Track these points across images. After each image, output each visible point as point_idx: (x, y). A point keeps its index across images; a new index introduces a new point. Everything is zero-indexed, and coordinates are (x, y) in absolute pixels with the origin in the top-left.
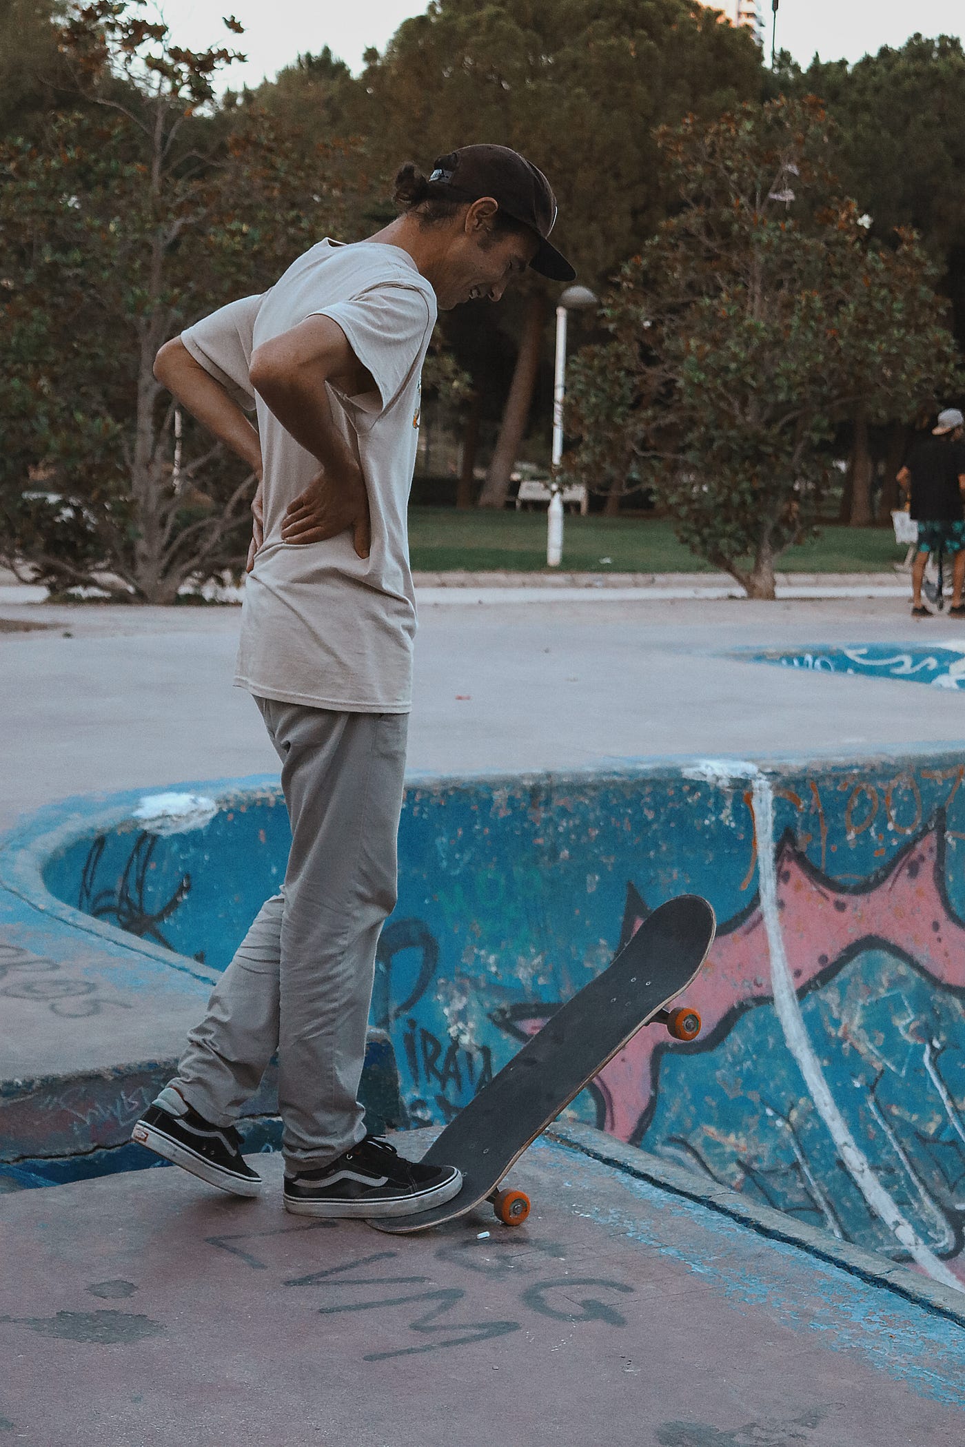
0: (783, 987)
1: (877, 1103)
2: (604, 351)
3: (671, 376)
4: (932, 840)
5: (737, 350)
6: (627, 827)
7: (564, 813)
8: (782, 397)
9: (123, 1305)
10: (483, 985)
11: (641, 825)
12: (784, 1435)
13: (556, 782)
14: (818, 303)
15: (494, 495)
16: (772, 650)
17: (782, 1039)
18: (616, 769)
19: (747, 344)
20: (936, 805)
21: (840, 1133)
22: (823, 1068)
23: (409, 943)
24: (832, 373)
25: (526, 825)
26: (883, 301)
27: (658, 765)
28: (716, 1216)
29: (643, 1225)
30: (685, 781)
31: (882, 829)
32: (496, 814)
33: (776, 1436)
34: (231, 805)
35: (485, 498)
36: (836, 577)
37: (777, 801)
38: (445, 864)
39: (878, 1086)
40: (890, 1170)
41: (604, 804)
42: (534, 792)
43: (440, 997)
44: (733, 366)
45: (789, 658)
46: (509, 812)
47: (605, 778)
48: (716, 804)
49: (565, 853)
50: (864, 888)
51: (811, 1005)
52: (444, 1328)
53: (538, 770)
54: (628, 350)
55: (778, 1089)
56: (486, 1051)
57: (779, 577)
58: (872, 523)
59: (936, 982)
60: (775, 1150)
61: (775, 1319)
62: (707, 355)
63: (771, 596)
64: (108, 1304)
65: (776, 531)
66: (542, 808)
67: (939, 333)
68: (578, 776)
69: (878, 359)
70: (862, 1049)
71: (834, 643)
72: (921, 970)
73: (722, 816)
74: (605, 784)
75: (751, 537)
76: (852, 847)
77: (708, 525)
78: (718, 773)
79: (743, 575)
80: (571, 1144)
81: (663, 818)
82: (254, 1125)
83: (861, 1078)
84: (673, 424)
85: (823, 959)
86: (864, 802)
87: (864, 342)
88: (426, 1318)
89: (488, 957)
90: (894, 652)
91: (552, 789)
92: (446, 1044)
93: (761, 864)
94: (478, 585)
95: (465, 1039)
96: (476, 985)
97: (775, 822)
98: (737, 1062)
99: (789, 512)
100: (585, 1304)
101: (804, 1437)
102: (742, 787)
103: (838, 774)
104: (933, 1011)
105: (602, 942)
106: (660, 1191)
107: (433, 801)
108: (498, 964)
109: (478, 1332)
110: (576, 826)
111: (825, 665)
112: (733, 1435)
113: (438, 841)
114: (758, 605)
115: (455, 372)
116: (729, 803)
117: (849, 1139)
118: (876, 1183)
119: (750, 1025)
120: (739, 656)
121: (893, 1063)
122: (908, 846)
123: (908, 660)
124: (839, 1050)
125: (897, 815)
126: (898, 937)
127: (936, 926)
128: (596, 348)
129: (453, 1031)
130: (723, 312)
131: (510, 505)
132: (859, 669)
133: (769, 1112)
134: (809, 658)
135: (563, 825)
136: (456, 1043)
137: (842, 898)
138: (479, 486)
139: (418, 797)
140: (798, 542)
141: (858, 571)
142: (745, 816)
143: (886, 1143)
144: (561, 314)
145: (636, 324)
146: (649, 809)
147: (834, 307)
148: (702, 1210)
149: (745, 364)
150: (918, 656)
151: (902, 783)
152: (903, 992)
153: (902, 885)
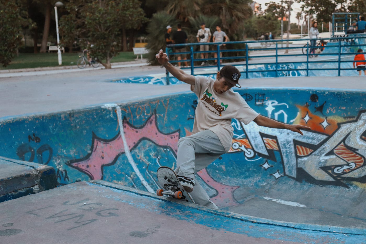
0: (127, 150)
1: (148, 171)
2: (68, 16)
3: (83, 21)
4: (154, 116)
5: (98, 15)
6: (91, 120)
7: (77, 118)
8: (108, 24)
9: (11, 227)
10: (63, 157)
11: (94, 119)
12: (154, 230)
13: (74, 112)
14: (114, 4)
15: (43, 50)
16: (114, 80)
17: (128, 161)
18: (87, 107)
19: (100, 13)
20: (154, 109)
21: (141, 178)
22: (137, 166)
23: (46, 150)
24: (118, 19)
25: (69, 121)
26: (128, 3)
27: (96, 106)
28: (131, 193)
29: (117, 197)
30: (102, 109)
31: (144, 115)
32: (62, 120)
33: (152, 231)
34: (2, 123)
35: (41, 51)
36: (122, 63)
37: (122, 112)
38: (52, 132)
39: (148, 168)
40: (152, 184)
41: (85, 115)
42: (70, 114)
43: (54, 161)
44: (97, 18)
45: (118, 81)
46: (65, 119)
47: (85, 110)
48: (109, 113)
49: (78, 127)
50: (141, 127)
51: (133, 153)
52: (82, 222)
53: (70, 109)
54: (73, 16)
55: (128, 171)
56: (65, 171)
57: (111, 64)
58: (128, 51)
59: (157, 145)
60: (129, 184)
61: (147, 210)
62: (91, 16)
63: (110, 68)
64: (8, 228)
65: (110, 54)
66: (72, 117)
67: (140, 9)
68: (79, 110)
69: (128, 15)
70: (144, 161)
71: (127, 77)
72: (154, 143)
73: (111, 115)
74: (85, 111)
75: (105, 56)
76: (138, 119)
77: (95, 53)
78: (109, 106)
79: (104, 64)
80: (98, 184)
81: (98, 117)
82: (26, 190)
83: (145, 166)
84: (85, 32)
85: (134, 143)
86: (139, 109)
87: (125, 12)
88: (78, 221)
89: (64, 151)
90: (139, 78)
91: (74, 113)
92: (56, 171)
93: (120, 125)
94: (43, 70)
95: (61, 169)
96: (62, 157)
97: (122, 116)
98: (119, 166)
99: (112, 50)
100: (109, 213)
101: (158, 230)
102: (114, 109)
103: (134, 104)
104: (157, 151)
105: (88, 145)
106: (119, 190)
107: (48, 118)
108: (66, 152)
109: (89, 222)
110: (80, 121)
111: (125, 82)
112: (144, 232)
113: (50, 127)
114: (108, 70)
115: (32, 22)
116: (112, 112)
117: (143, 179)
118: (150, 187)
119: (121, 158)
120: (107, 81)
121: (151, 163)
122: (149, 118)
123: (142, 79)
124: (140, 161)
125: (147, 112)
126: (149, 137)
127: (156, 134)
128: (66, 16)
129: (58, 167)
130: (94, 7)
131: (47, 52)
132: (133, 82)
133: (127, 176)
134: (122, 81)
135: (77, 121)
136: (59, 170)
137: (137, 130)
138: (39, 48)
139: (44, 118)
140: (115, 56)
141: (127, 61)
142: (115, 115)
143: (151, 179)
144: (56, 8)
145: (74, 10)
146: (95, 115)
147: (118, 4)
148: (128, 193)
149: (99, 18)
150: (144, 78)
151: (147, 105)
152: (151, 148)
153: (149, 126)
